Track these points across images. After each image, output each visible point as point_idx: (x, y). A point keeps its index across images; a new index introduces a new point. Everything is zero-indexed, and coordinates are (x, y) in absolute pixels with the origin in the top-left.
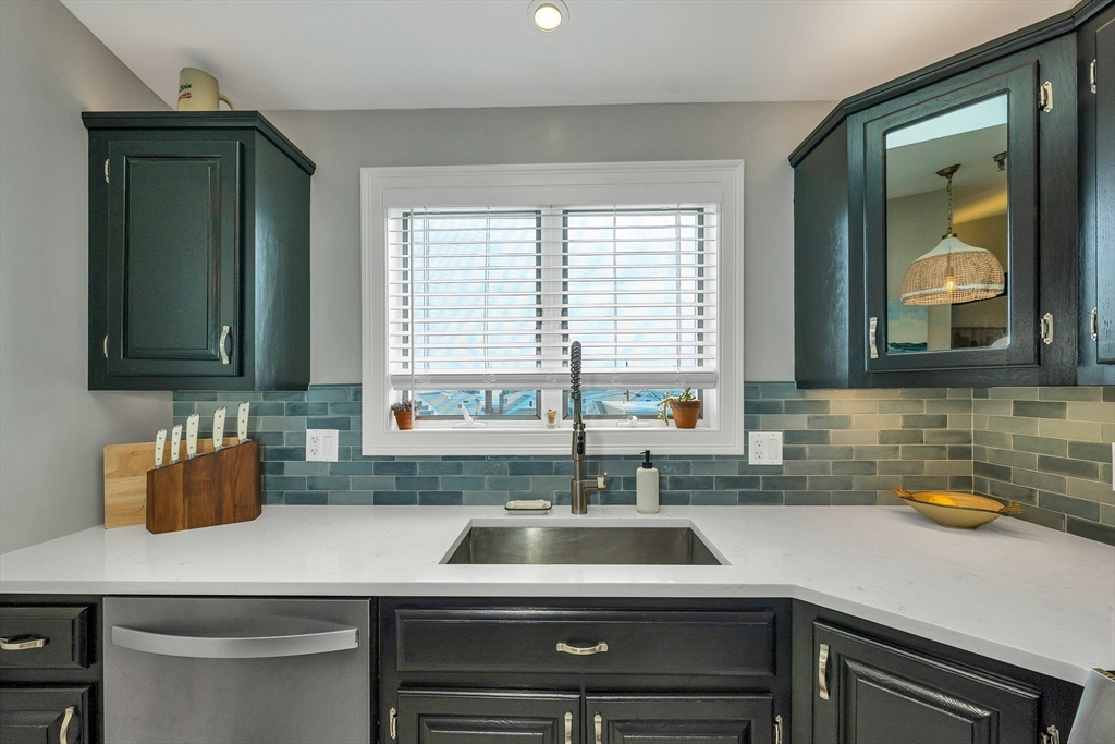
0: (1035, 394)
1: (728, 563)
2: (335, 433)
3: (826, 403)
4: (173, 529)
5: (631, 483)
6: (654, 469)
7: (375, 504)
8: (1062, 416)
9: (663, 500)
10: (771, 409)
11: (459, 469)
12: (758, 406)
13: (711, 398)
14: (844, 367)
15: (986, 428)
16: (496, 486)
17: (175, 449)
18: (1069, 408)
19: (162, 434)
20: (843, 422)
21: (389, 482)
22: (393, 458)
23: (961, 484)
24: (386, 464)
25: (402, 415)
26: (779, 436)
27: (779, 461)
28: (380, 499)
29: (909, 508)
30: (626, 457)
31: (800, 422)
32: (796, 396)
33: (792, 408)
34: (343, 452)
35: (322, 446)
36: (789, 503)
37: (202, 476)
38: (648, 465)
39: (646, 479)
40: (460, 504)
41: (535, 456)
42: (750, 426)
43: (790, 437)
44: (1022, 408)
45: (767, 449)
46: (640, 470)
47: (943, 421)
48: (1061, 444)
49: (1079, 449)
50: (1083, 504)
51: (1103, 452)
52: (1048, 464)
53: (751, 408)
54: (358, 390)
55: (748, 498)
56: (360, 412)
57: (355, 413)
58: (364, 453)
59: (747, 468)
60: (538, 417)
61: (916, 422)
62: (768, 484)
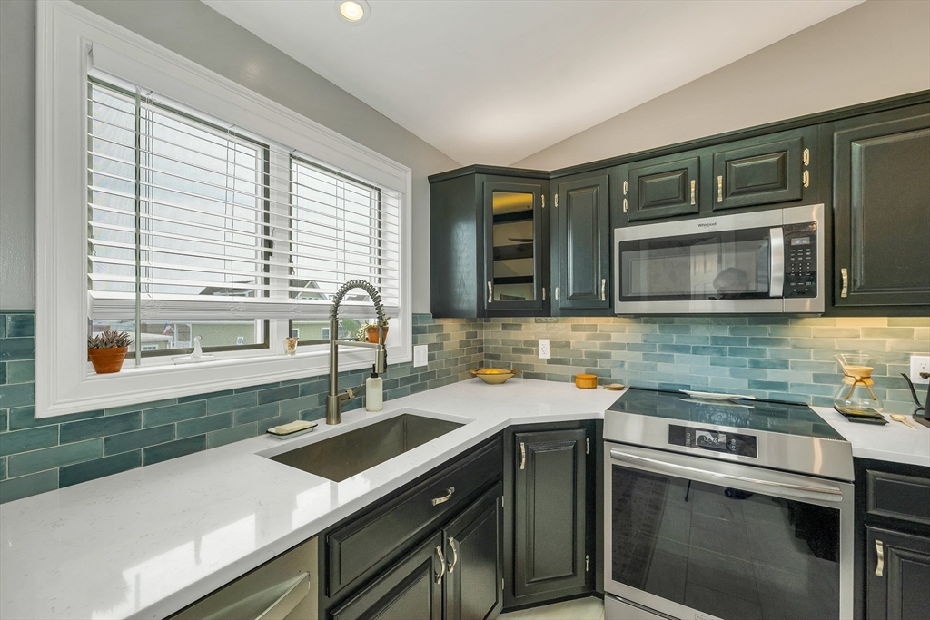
0: (509, 320)
1: (470, 421)
3: (442, 327)
5: (361, 392)
6: (379, 378)
8: (520, 330)
10: (423, 331)
11: (202, 409)
12: (418, 329)
13: (393, 324)
15: (490, 337)
16: (246, 419)
18: (523, 327)
20: (448, 337)
21: (91, 448)
22: (100, 412)
24: (84, 424)
26: (426, 347)
27: (426, 364)
29: (476, 379)
30: (352, 372)
31: (433, 338)
32: (431, 322)
33: (432, 330)
36: (431, 387)
38: (374, 375)
39: (374, 388)
41: (283, 382)
42: (415, 342)
43: (431, 347)
44: (505, 327)
45: (421, 359)
46: (369, 379)
47: (475, 335)
48: (520, 341)
49: (526, 342)
50: (531, 366)
51: (535, 344)
52: (516, 350)
53: (416, 331)
54: (25, 322)
55: (414, 390)
56: (30, 352)
57: (16, 354)
58: (39, 414)
59: (414, 370)
60: (266, 345)
61: (469, 335)
62: (422, 379)
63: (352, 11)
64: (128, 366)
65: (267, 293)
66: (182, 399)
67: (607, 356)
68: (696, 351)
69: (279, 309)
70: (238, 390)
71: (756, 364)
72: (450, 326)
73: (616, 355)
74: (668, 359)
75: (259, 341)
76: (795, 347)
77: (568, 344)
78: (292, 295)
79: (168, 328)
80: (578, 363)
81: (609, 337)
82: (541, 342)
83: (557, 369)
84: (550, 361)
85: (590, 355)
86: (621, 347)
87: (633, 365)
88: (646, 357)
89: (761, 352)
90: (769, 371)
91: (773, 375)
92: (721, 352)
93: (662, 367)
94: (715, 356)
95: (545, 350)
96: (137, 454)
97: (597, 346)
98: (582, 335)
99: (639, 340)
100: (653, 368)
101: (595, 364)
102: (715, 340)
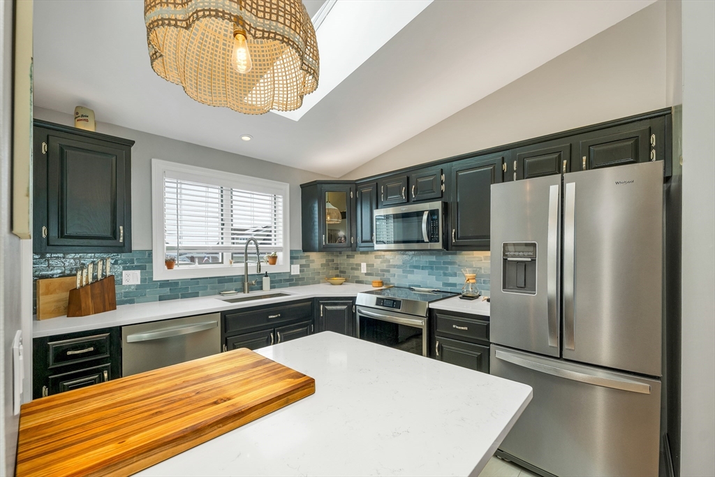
0: (350, 253)
2: (138, 272)
3: (309, 256)
4: (88, 314)
5: (261, 282)
6: (268, 278)
7: (159, 300)
8: (354, 258)
9: (272, 287)
10: (297, 258)
11: (198, 283)
12: (293, 258)
13: (280, 255)
14: (317, 246)
15: (342, 262)
16: (213, 288)
17: (84, 279)
18: (355, 256)
19: (79, 273)
20: (313, 261)
21: (167, 291)
22: (168, 281)
23: (337, 276)
24: (164, 284)
25: (170, 264)
26: (299, 266)
27: (299, 273)
28: (161, 299)
31: (303, 262)
32: (302, 254)
33: (302, 258)
34: (143, 280)
35: (131, 278)
36: (302, 285)
37: (97, 291)
38: (266, 276)
39: (266, 281)
40: (198, 296)
41: (227, 276)
42: (292, 263)
43: (301, 266)
44: (348, 257)
45: (296, 270)
46: (264, 278)
47: (333, 261)
48: (354, 264)
49: (356, 264)
50: (358, 277)
51: (360, 265)
52: (352, 269)
53: (292, 258)
54: (150, 253)
55: (291, 285)
56: (151, 262)
57: (148, 262)
58: (154, 280)
59: (290, 275)
60: (222, 263)
61: (328, 261)
62: (296, 280)
63: (246, 138)
64: (175, 267)
65: (222, 243)
66: (191, 279)
67: (388, 271)
68: (423, 268)
69: (227, 249)
70: (210, 278)
71: (445, 274)
72: (314, 256)
73: (393, 270)
74: (412, 272)
75: (220, 261)
76: (459, 266)
77: (373, 265)
78: (234, 243)
79: (206, 258)
80: (377, 275)
81: (389, 262)
82: (362, 264)
83: (369, 278)
84: (366, 274)
85: (382, 271)
86: (394, 266)
87: (399, 276)
88: (404, 271)
89: (447, 268)
90: (450, 278)
91: (452, 280)
92: (432, 268)
93: (410, 276)
94: (430, 270)
95: (364, 269)
96: (178, 295)
97: (384, 266)
98: (379, 261)
99: (400, 263)
100: (406, 277)
101: (384, 275)
102: (431, 262)
